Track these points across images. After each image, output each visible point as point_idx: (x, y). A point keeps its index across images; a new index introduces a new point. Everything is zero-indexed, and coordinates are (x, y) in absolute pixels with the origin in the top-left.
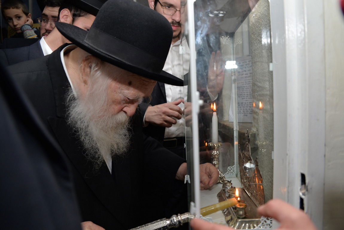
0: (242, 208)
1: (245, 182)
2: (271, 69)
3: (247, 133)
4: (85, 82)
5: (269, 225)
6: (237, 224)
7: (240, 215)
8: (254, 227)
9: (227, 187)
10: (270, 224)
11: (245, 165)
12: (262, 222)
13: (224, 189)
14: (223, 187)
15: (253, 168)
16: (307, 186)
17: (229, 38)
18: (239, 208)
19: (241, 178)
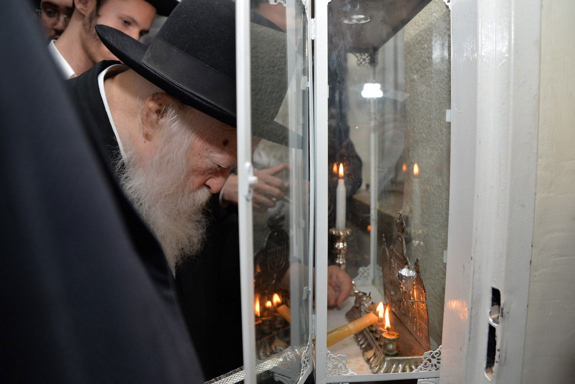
0: (393, 340)
1: (392, 296)
2: (448, 120)
3: (399, 219)
4: (147, 137)
5: (435, 365)
6: (384, 364)
7: (390, 351)
8: (411, 370)
9: (364, 303)
10: (437, 364)
11: (400, 272)
12: (425, 361)
13: (358, 305)
14: (356, 302)
15: (413, 277)
16: (502, 309)
17: (367, 57)
18: (389, 340)
19: (385, 288)
